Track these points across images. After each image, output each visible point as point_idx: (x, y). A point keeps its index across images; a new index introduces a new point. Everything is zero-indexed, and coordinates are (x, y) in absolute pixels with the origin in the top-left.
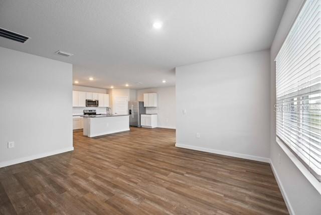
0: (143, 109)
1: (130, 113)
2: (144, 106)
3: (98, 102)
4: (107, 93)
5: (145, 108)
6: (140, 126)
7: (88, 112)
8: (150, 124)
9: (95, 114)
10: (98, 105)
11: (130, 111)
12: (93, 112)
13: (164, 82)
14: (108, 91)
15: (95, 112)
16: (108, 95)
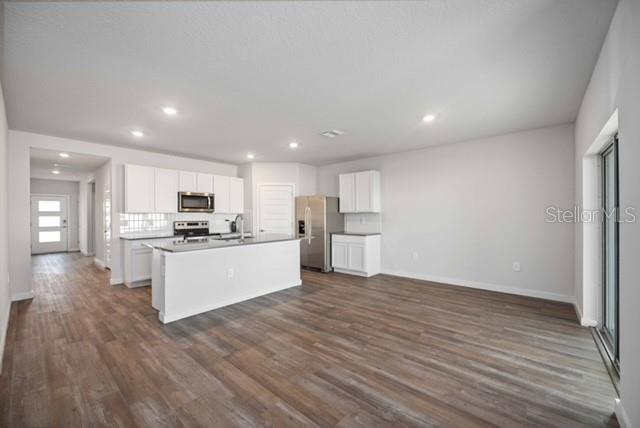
0: (338, 220)
1: (301, 230)
2: (342, 210)
3: (212, 198)
4: (240, 175)
5: (343, 214)
6: (328, 269)
7: (186, 227)
8: (363, 266)
9: (205, 232)
10: (212, 207)
11: (302, 223)
12: (200, 226)
13: (429, 119)
14: (243, 169)
15: (205, 227)
16: (241, 180)
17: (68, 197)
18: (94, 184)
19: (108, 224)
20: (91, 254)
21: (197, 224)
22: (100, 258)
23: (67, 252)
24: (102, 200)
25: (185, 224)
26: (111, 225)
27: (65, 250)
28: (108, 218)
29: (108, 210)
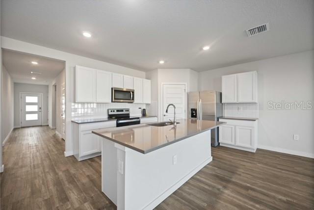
1: (193, 115)
2: (224, 101)
3: (133, 92)
4: (147, 78)
6: (216, 144)
7: (116, 113)
8: (235, 140)
9: (127, 117)
10: (133, 99)
11: (194, 110)
12: (124, 112)
14: (149, 74)
15: (127, 113)
16: (150, 81)
17: (42, 94)
18: (55, 86)
19: (64, 110)
20: (54, 127)
21: (122, 111)
22: (59, 132)
23: (41, 126)
24: (60, 96)
25: (115, 111)
26: (65, 111)
27: (40, 124)
28: (64, 106)
29: (64, 101)
